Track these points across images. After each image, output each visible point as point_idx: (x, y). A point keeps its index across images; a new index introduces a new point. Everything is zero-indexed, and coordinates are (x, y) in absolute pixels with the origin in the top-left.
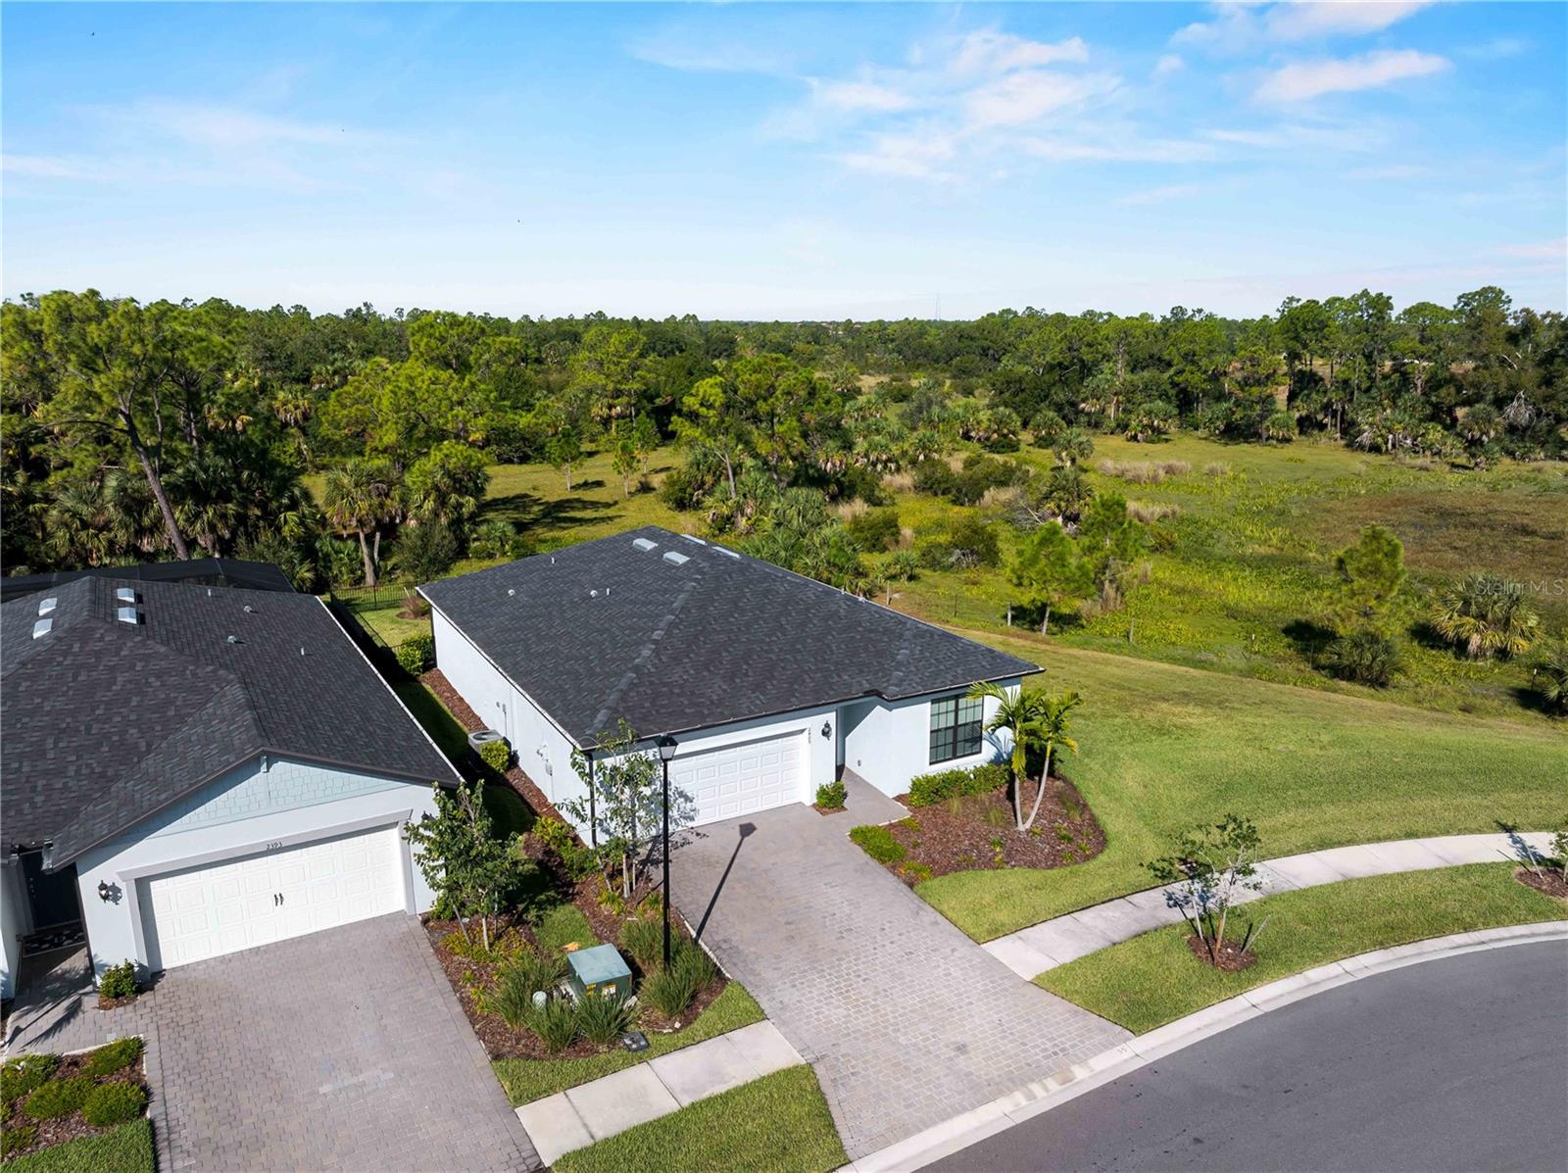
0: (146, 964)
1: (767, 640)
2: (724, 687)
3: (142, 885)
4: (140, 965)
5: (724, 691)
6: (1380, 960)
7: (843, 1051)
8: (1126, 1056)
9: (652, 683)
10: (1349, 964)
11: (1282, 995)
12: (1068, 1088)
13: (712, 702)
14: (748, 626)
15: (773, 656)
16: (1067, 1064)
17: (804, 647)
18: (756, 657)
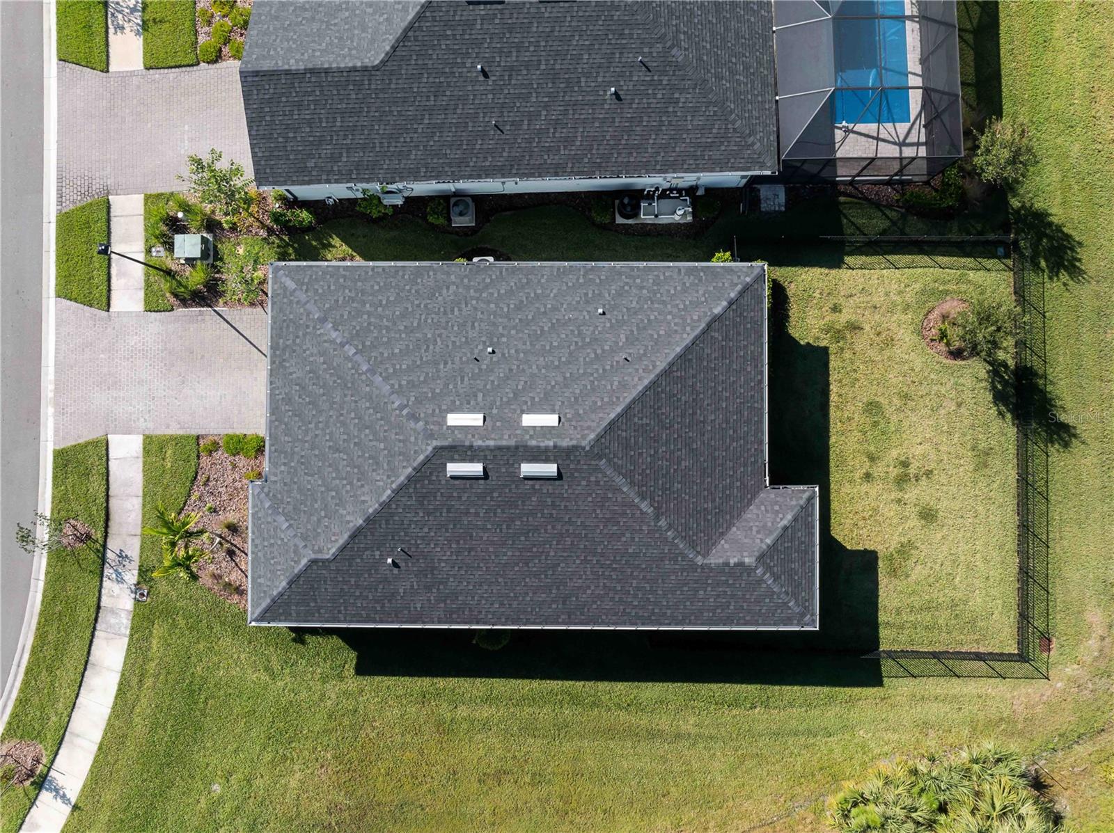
1: (327, 431)
2: (294, 375)
5: (291, 374)
7: (109, 329)
9: (308, 327)
13: (284, 360)
14: (344, 424)
15: (312, 426)
16: (55, 409)
17: (316, 455)
18: (314, 413)
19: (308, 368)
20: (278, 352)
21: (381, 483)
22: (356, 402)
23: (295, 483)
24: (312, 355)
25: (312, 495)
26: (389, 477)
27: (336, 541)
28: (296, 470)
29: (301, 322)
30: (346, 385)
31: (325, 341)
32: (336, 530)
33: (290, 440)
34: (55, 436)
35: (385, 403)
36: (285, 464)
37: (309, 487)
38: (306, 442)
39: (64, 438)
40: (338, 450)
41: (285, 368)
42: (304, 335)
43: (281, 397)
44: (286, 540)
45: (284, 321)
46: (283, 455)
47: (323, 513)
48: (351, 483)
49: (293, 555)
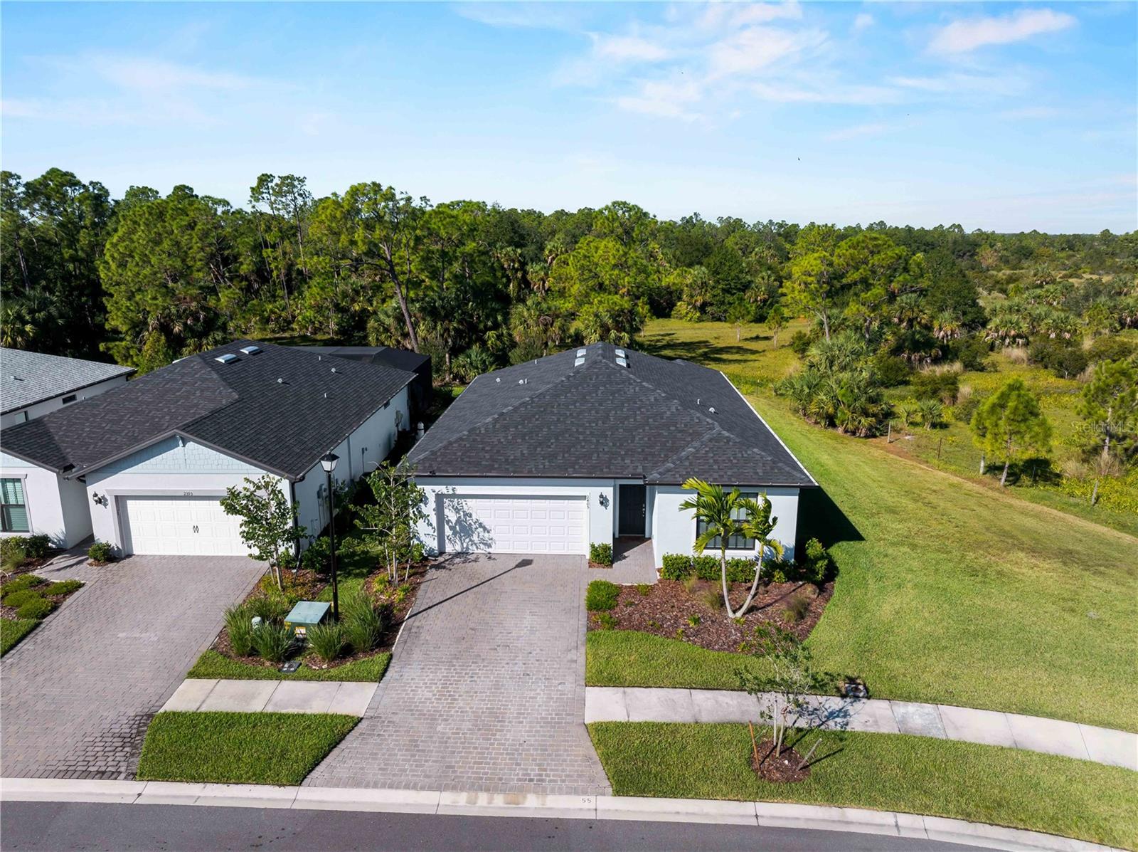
0: (120, 547)
1: (587, 425)
2: (525, 452)
3: (121, 501)
4: (118, 547)
6: (948, 829)
7: (395, 719)
8: (586, 805)
10: (904, 820)
11: (797, 819)
12: (508, 808)
14: (581, 412)
15: (581, 437)
16: (529, 792)
17: (612, 434)
18: (567, 435)
19: (519, 441)
20: (496, 466)
21: (637, 389)
22: (559, 405)
23: (643, 451)
24: (506, 437)
25: (654, 436)
26: (630, 384)
27: (698, 418)
28: (629, 450)
29: (468, 445)
30: (542, 412)
31: (494, 426)
32: (688, 419)
33: (596, 455)
34: (585, 792)
35: (562, 386)
36: (623, 460)
37: (646, 439)
38: (598, 441)
39: (592, 780)
40: (608, 417)
41: (515, 459)
42: (482, 443)
43: (547, 464)
44: (707, 449)
45: (462, 460)
46: (613, 461)
47: (673, 428)
48: (639, 409)
49: (722, 443)
